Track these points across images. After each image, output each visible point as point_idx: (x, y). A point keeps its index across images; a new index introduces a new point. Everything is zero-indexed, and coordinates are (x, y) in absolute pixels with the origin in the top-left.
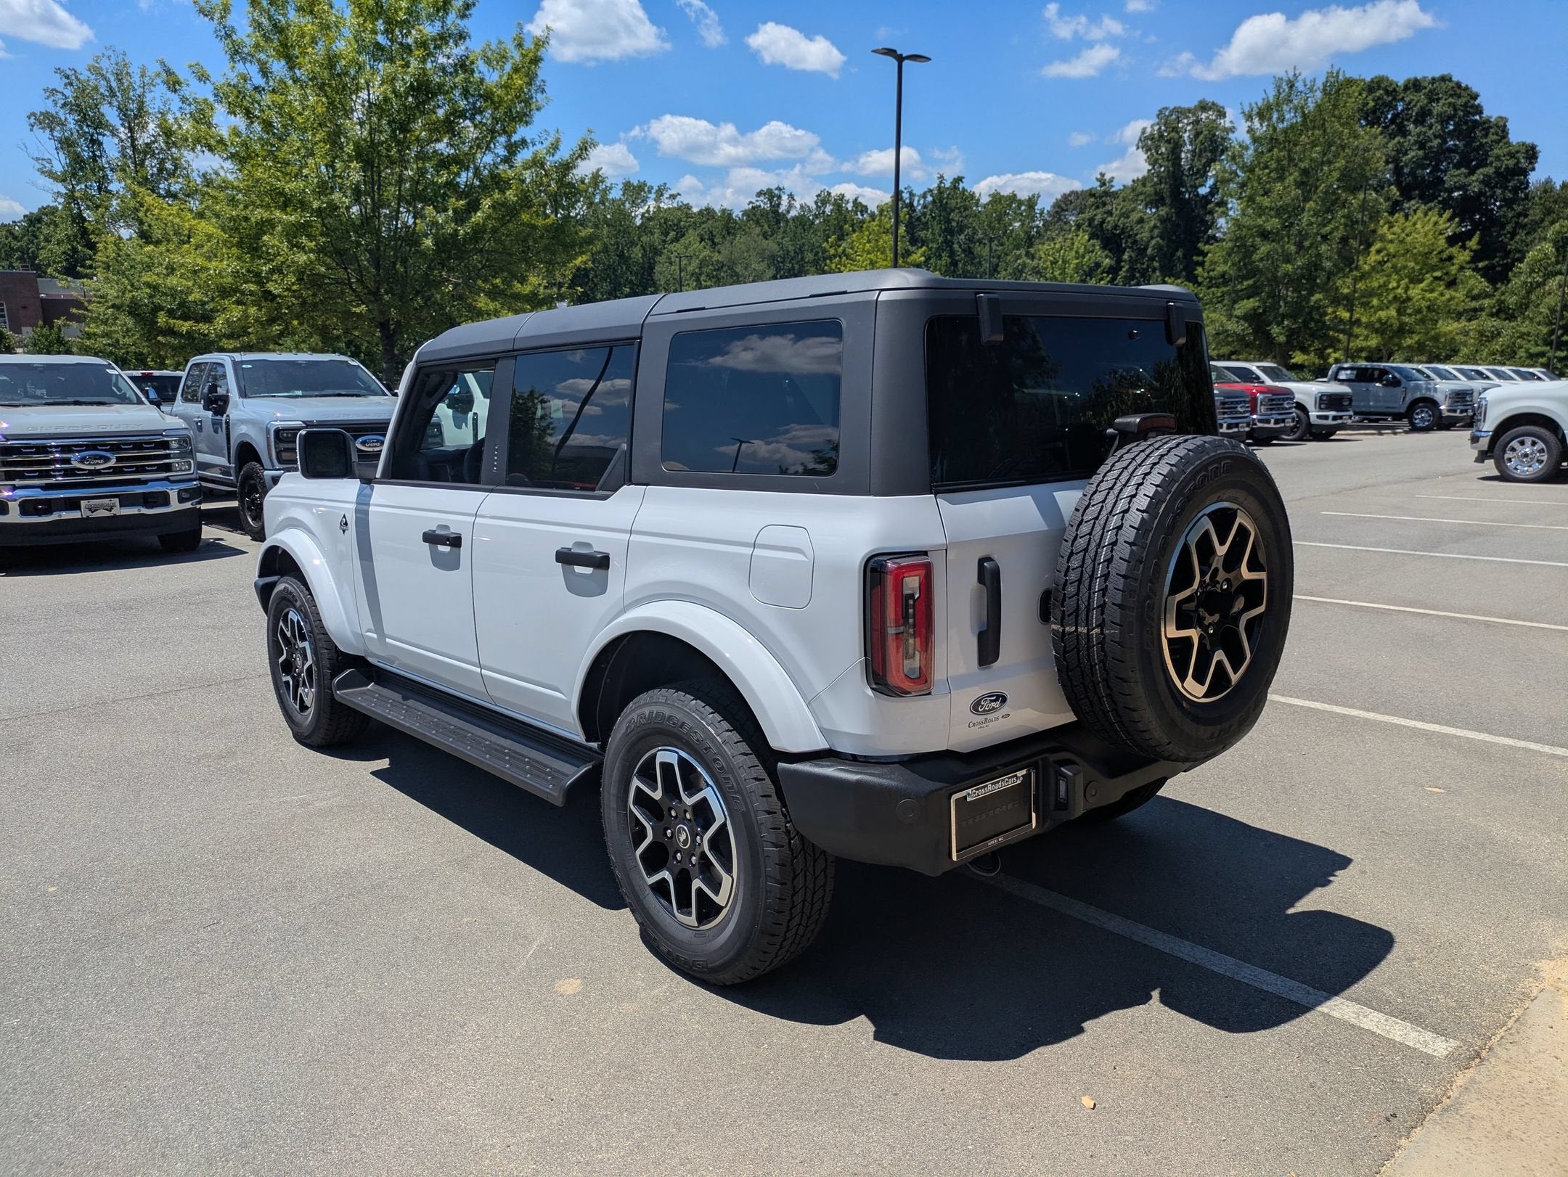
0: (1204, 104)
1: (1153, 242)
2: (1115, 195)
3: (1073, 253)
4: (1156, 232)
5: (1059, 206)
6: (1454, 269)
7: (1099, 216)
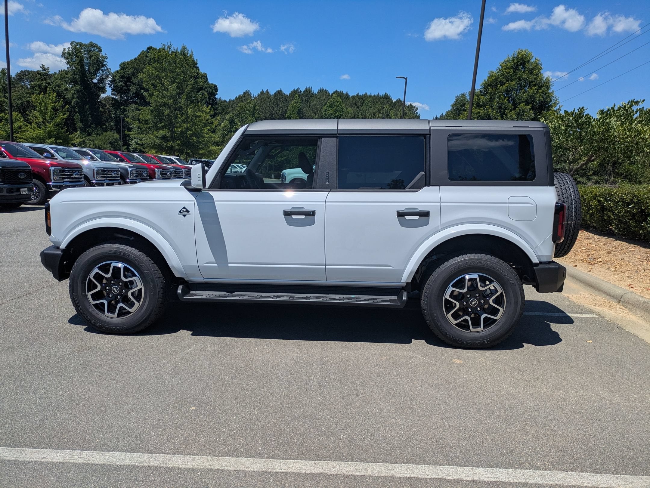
0: (92, 44)
1: (74, 100)
2: (51, 76)
3: (50, 101)
4: (75, 96)
5: (20, 76)
6: (213, 127)
7: (44, 84)
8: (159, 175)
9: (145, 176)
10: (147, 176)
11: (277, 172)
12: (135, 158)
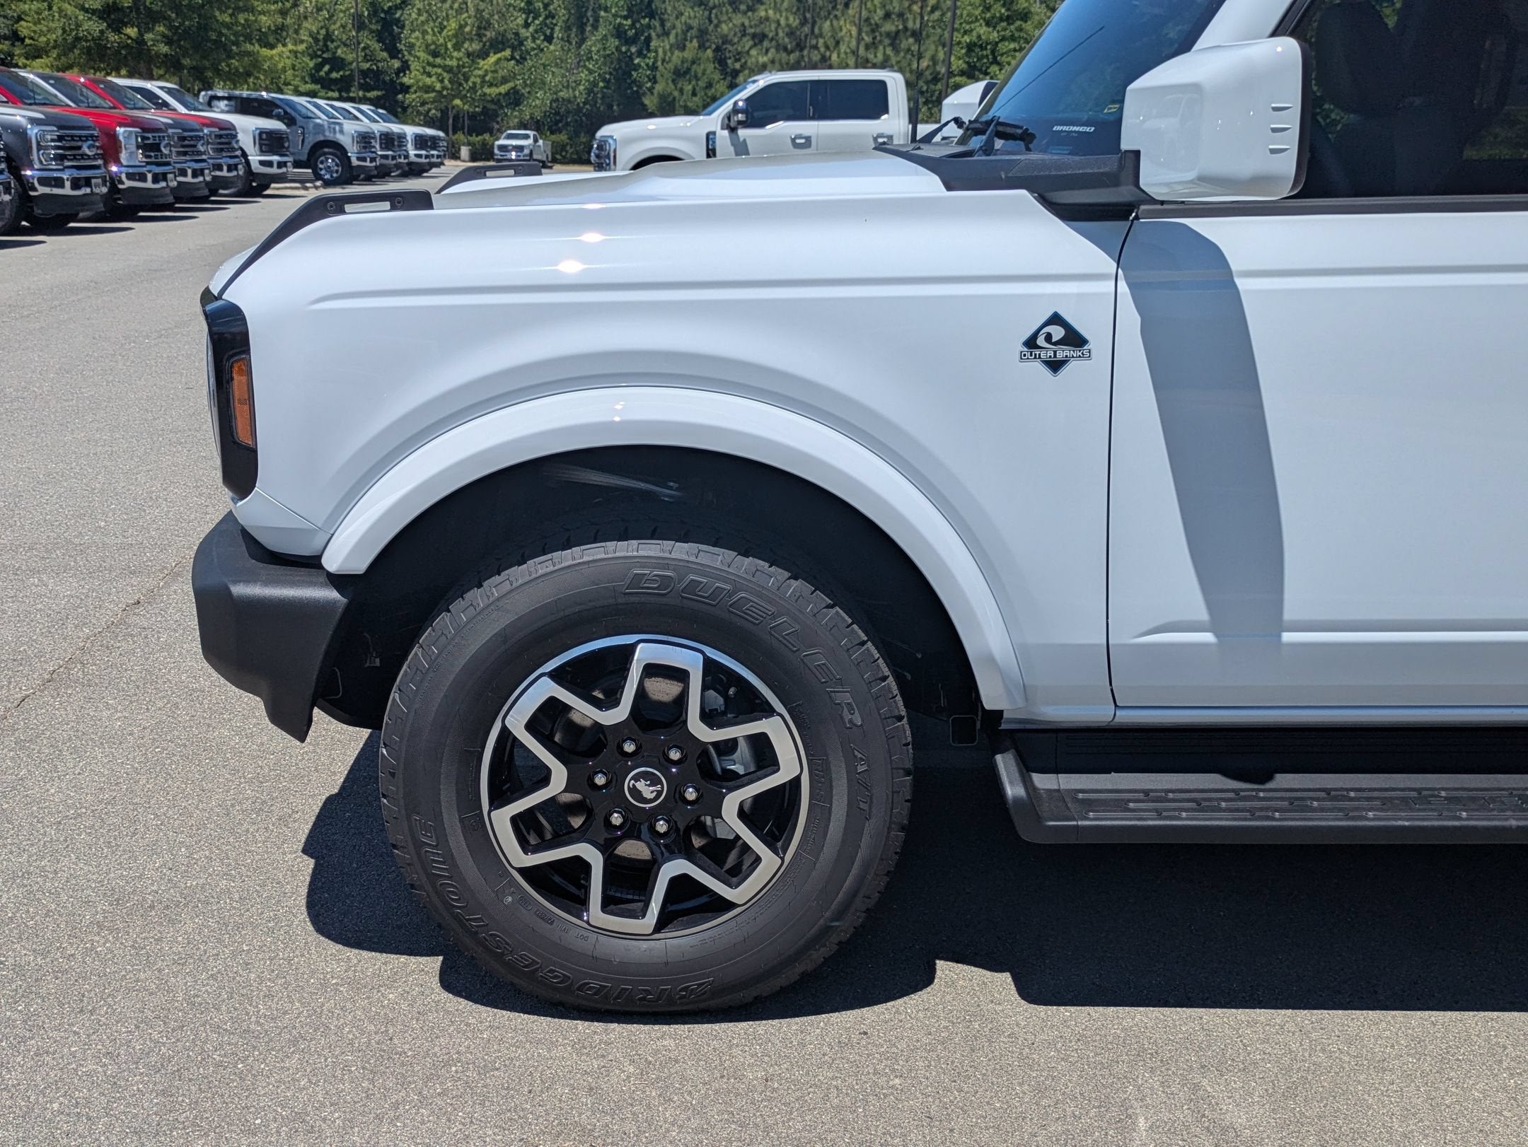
8: (131, 153)
9: (89, 157)
10: (94, 158)
11: (480, 138)
12: (30, 86)
